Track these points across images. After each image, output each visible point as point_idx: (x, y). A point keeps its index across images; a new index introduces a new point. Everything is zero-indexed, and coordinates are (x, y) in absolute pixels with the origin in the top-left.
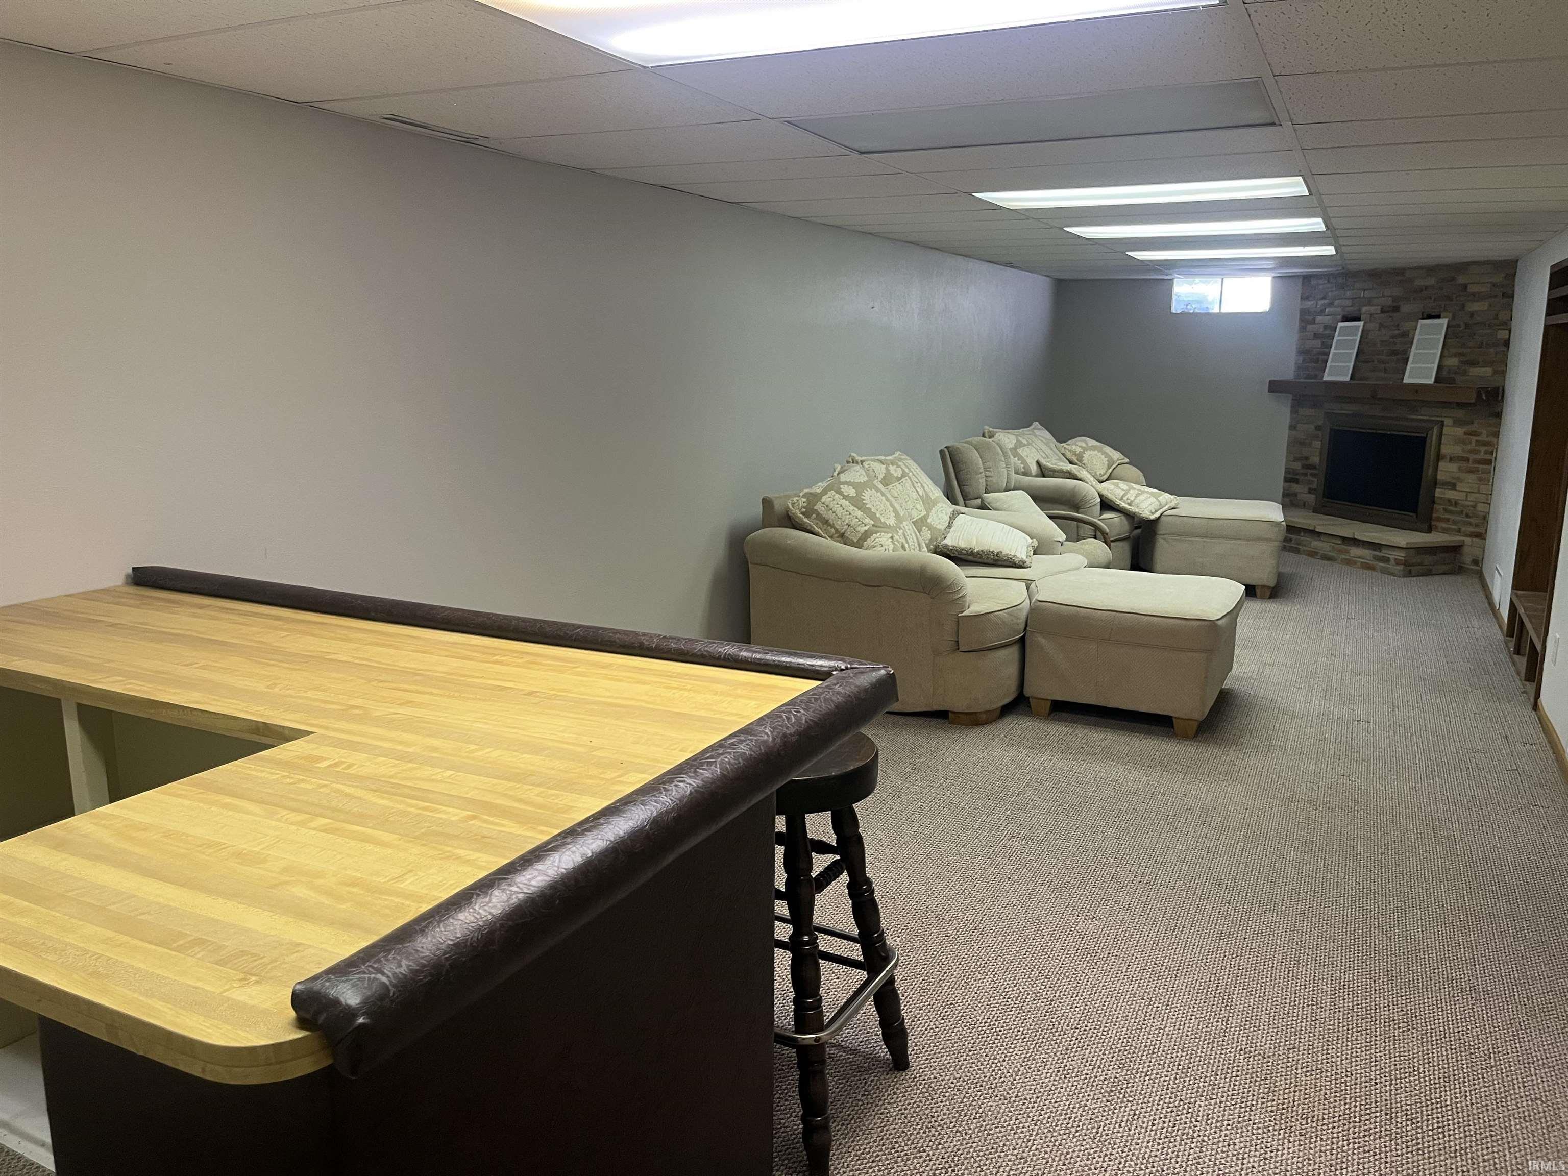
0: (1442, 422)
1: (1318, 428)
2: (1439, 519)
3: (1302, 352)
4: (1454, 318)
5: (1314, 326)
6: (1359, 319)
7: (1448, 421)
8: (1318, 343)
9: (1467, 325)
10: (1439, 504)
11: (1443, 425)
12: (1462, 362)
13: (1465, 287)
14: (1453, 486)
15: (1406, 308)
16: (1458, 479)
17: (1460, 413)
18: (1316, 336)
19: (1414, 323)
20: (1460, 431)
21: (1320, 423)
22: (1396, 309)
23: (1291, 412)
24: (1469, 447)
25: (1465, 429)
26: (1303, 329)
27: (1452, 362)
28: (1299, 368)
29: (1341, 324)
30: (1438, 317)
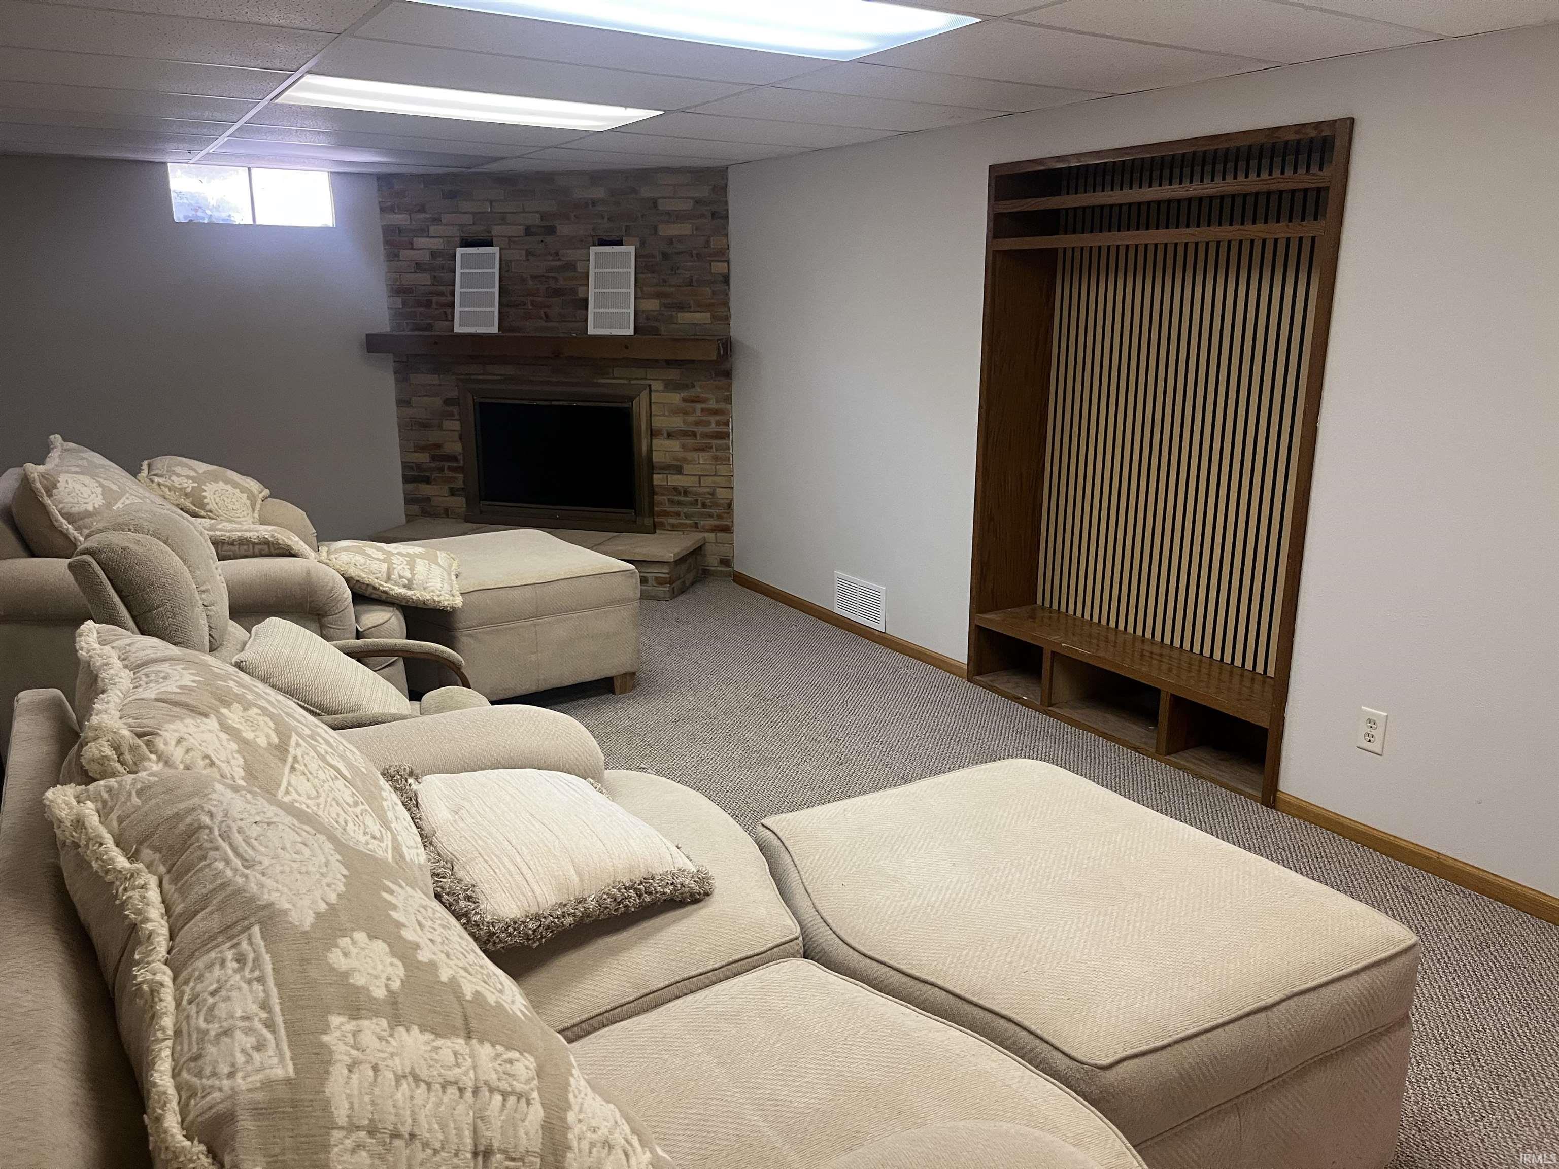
0: (650, 386)
1: (448, 402)
2: (667, 514)
3: (399, 290)
4: (643, 243)
5: (412, 252)
6: (490, 244)
7: (657, 385)
8: (424, 279)
9: (665, 256)
10: (663, 495)
11: (650, 391)
12: (665, 306)
13: (654, 203)
14: (679, 470)
15: (565, 230)
16: (685, 460)
17: (673, 374)
18: (419, 267)
19: (584, 251)
20: (676, 398)
21: (454, 394)
22: (551, 230)
23: (397, 381)
24: (691, 419)
25: (684, 394)
26: (392, 255)
27: (652, 305)
28: (397, 315)
29: (460, 251)
30: (620, 243)
